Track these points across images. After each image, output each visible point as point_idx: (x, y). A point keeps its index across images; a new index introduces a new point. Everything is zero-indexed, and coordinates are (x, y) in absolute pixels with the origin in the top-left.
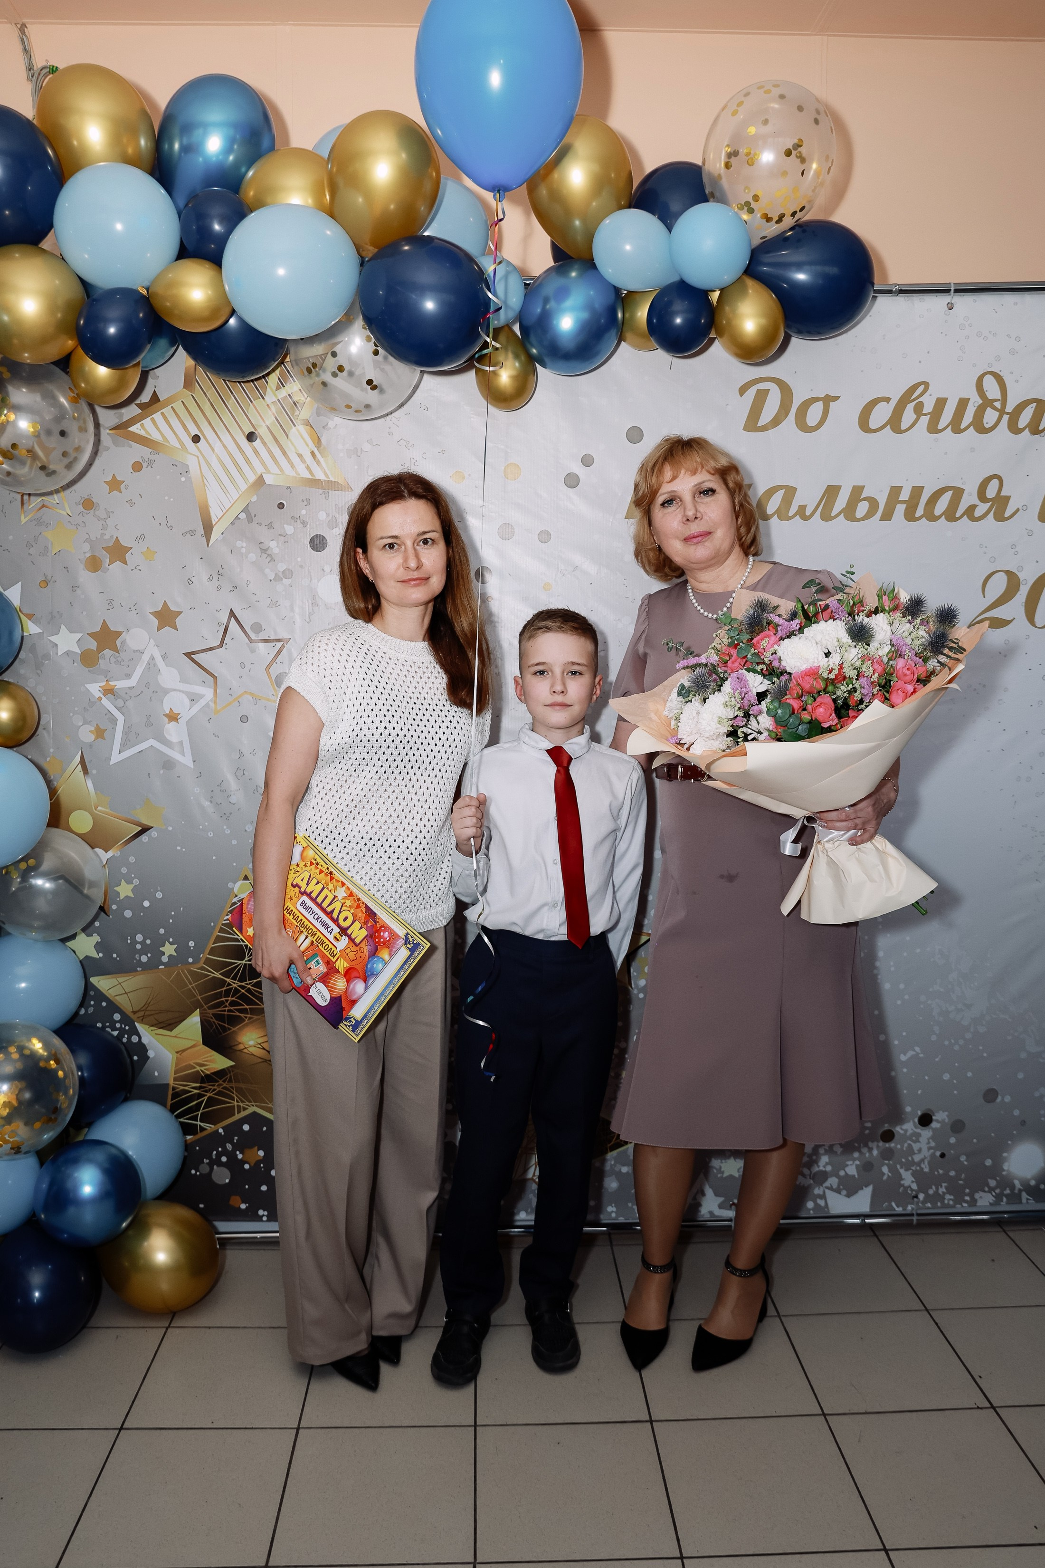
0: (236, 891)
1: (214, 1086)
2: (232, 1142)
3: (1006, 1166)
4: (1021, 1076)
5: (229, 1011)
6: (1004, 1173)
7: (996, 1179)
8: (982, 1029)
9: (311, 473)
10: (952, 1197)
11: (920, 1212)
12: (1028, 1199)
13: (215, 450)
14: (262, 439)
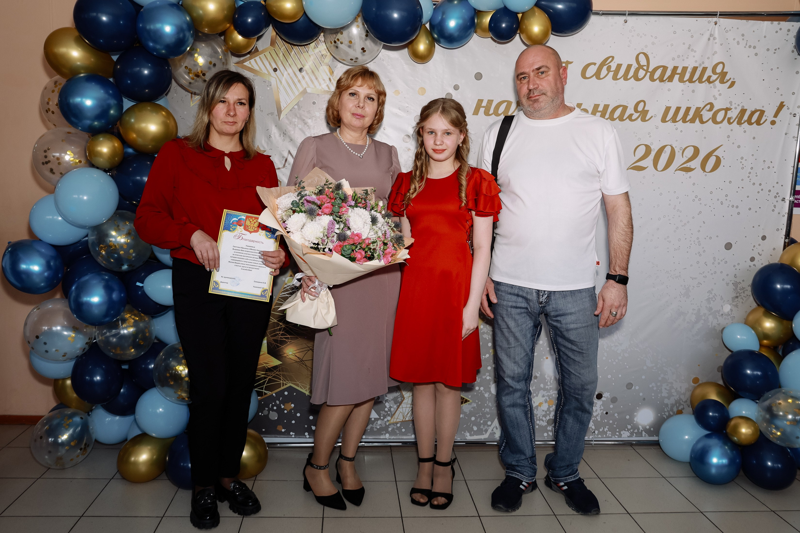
0: (286, 282)
1: (272, 373)
2: (279, 400)
3: (635, 419)
4: (643, 377)
5: (281, 338)
6: (635, 422)
7: (631, 425)
8: (626, 355)
9: (329, 88)
10: (611, 433)
11: (595, 439)
12: (645, 435)
13: (284, 75)
14: (306, 71)
